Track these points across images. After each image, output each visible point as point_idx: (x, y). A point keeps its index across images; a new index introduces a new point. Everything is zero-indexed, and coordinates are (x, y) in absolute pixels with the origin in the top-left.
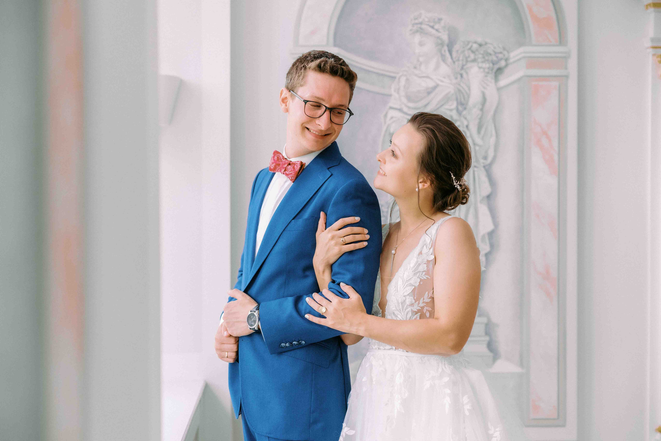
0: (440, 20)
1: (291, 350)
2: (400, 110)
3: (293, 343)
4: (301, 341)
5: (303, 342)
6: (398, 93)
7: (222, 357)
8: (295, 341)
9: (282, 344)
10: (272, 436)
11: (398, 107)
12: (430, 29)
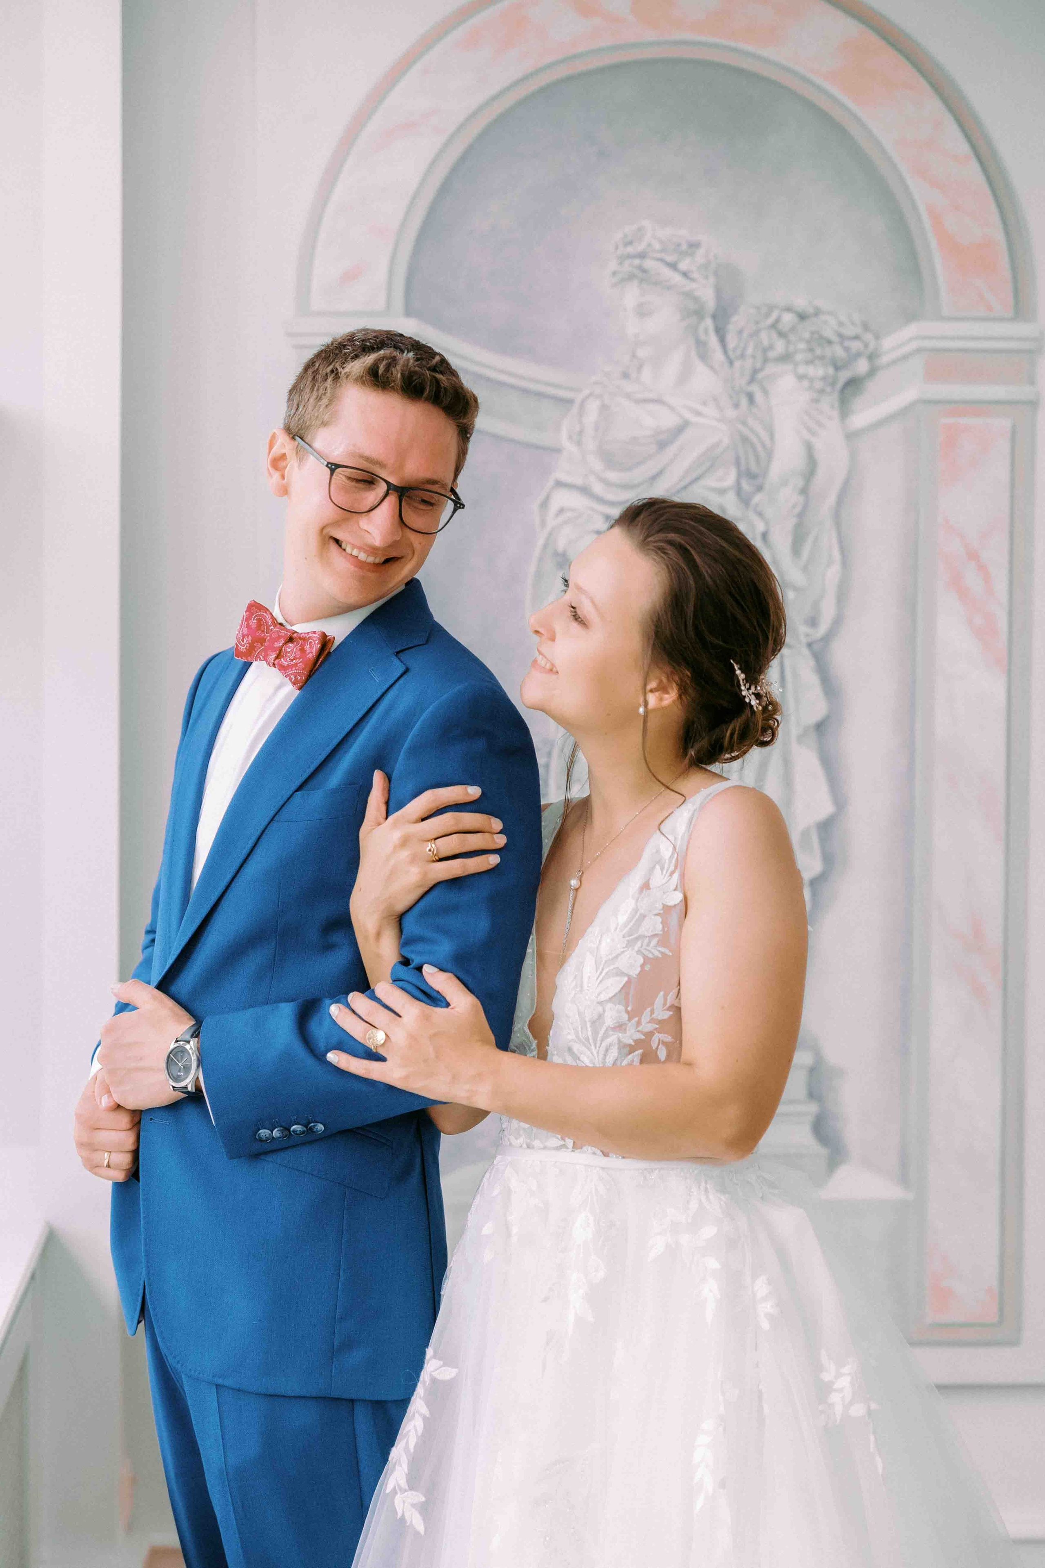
0: (694, 246)
1: (286, 1148)
2: (585, 490)
3: (291, 1130)
4: (312, 1124)
5: (320, 1127)
6: (579, 444)
7: (94, 1167)
8: (296, 1124)
9: (260, 1131)
10: (229, 1382)
11: (579, 481)
12: (667, 272)
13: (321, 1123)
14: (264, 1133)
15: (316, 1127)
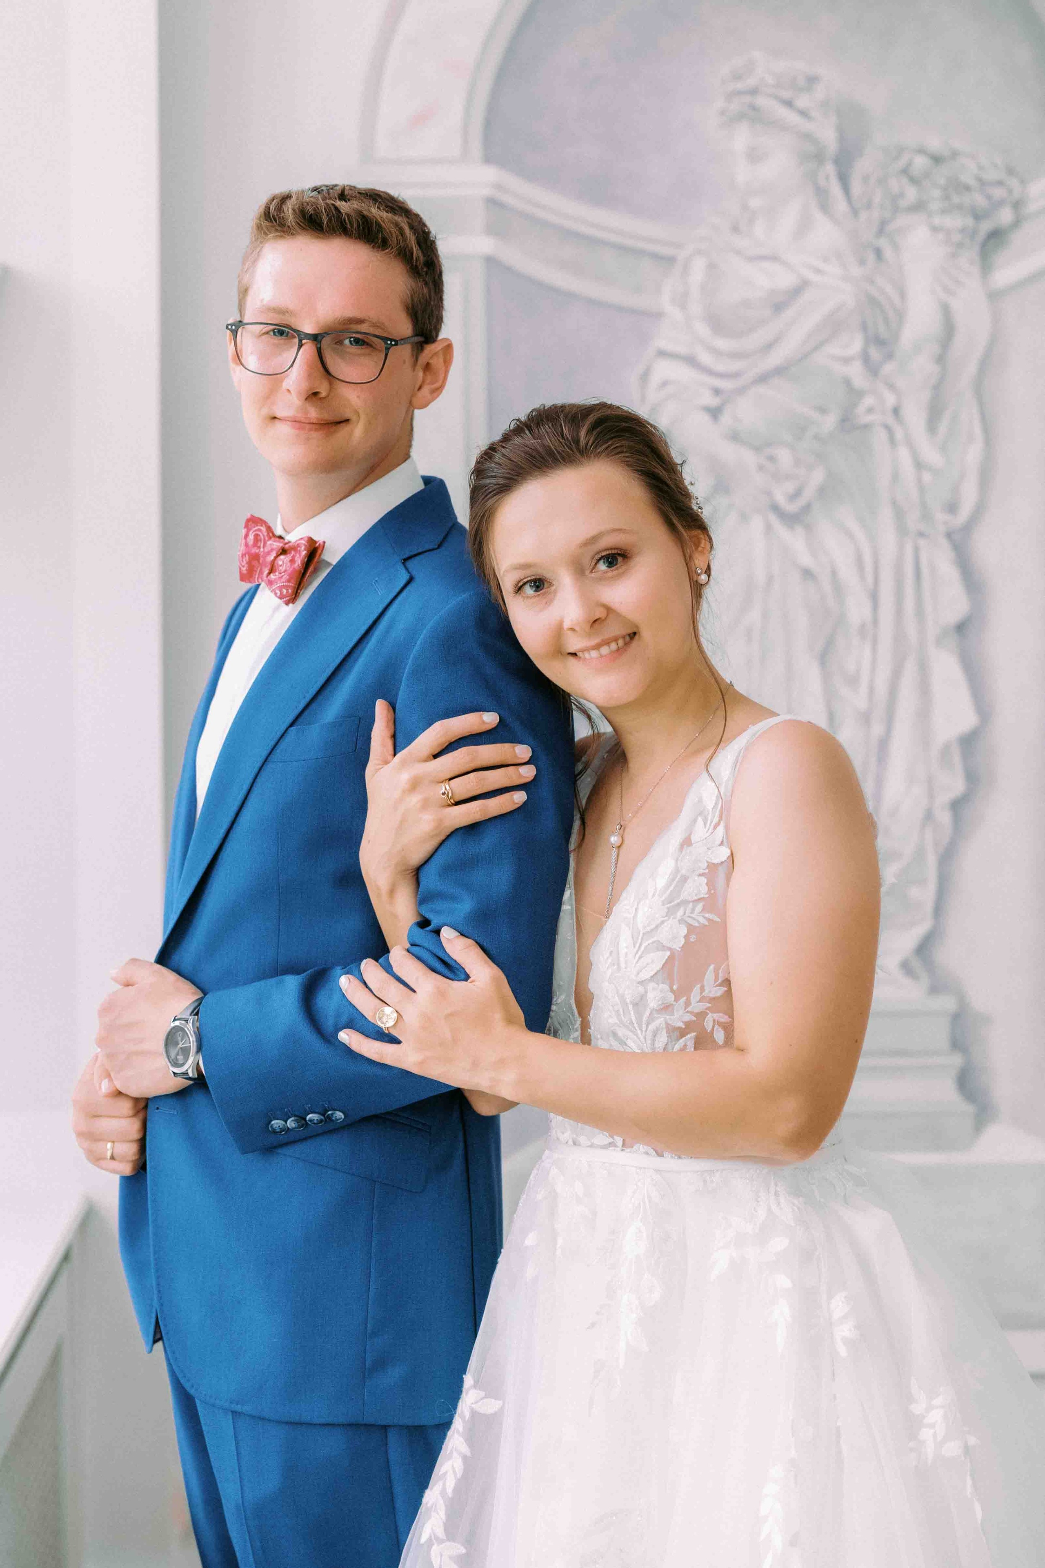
0: (812, 80)
1: (305, 1139)
2: (691, 361)
3: (307, 1119)
4: (330, 1112)
5: (339, 1115)
6: (683, 306)
7: (96, 1159)
8: (312, 1113)
9: (273, 1122)
10: (247, 1409)
11: (681, 349)
12: (783, 112)
13: (339, 1111)
14: (277, 1123)
15: (335, 1116)
